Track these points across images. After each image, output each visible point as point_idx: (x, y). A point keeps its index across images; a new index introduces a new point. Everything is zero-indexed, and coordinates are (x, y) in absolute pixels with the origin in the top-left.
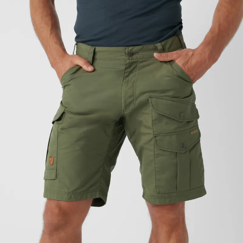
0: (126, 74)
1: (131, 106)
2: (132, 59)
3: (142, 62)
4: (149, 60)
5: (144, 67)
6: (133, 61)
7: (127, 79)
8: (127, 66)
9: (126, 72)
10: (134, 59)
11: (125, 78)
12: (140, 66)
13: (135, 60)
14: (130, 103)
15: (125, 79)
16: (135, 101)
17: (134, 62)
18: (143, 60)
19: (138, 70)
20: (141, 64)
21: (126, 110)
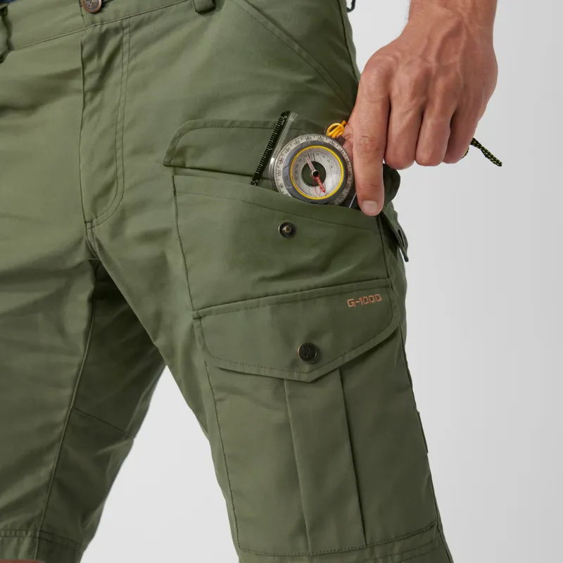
0: (91, 82)
1: (109, 204)
2: (102, 23)
3: (139, 26)
4: (162, 14)
5: (146, 43)
6: (105, 27)
7: (97, 99)
8: (87, 49)
9: (91, 74)
10: (109, 22)
11: (88, 96)
12: (132, 42)
13: (112, 25)
14: (107, 189)
15: (92, 99)
16: (120, 181)
17: (107, 31)
18: (139, 18)
19: (129, 60)
20: (138, 35)
21: (97, 217)
